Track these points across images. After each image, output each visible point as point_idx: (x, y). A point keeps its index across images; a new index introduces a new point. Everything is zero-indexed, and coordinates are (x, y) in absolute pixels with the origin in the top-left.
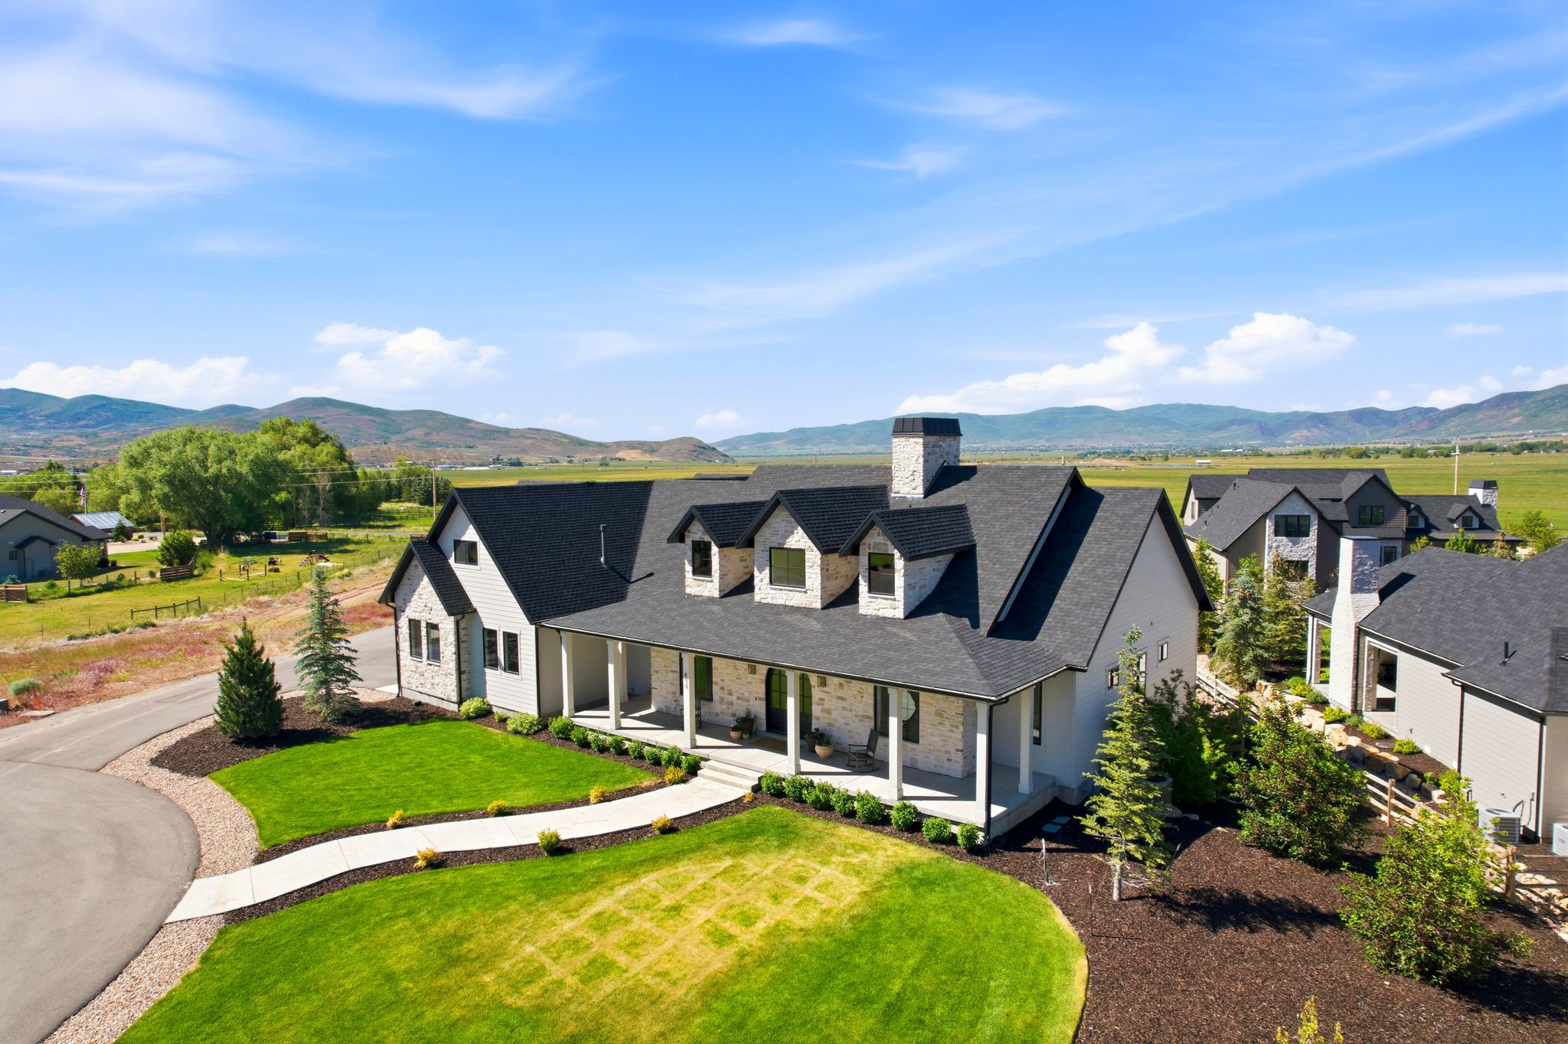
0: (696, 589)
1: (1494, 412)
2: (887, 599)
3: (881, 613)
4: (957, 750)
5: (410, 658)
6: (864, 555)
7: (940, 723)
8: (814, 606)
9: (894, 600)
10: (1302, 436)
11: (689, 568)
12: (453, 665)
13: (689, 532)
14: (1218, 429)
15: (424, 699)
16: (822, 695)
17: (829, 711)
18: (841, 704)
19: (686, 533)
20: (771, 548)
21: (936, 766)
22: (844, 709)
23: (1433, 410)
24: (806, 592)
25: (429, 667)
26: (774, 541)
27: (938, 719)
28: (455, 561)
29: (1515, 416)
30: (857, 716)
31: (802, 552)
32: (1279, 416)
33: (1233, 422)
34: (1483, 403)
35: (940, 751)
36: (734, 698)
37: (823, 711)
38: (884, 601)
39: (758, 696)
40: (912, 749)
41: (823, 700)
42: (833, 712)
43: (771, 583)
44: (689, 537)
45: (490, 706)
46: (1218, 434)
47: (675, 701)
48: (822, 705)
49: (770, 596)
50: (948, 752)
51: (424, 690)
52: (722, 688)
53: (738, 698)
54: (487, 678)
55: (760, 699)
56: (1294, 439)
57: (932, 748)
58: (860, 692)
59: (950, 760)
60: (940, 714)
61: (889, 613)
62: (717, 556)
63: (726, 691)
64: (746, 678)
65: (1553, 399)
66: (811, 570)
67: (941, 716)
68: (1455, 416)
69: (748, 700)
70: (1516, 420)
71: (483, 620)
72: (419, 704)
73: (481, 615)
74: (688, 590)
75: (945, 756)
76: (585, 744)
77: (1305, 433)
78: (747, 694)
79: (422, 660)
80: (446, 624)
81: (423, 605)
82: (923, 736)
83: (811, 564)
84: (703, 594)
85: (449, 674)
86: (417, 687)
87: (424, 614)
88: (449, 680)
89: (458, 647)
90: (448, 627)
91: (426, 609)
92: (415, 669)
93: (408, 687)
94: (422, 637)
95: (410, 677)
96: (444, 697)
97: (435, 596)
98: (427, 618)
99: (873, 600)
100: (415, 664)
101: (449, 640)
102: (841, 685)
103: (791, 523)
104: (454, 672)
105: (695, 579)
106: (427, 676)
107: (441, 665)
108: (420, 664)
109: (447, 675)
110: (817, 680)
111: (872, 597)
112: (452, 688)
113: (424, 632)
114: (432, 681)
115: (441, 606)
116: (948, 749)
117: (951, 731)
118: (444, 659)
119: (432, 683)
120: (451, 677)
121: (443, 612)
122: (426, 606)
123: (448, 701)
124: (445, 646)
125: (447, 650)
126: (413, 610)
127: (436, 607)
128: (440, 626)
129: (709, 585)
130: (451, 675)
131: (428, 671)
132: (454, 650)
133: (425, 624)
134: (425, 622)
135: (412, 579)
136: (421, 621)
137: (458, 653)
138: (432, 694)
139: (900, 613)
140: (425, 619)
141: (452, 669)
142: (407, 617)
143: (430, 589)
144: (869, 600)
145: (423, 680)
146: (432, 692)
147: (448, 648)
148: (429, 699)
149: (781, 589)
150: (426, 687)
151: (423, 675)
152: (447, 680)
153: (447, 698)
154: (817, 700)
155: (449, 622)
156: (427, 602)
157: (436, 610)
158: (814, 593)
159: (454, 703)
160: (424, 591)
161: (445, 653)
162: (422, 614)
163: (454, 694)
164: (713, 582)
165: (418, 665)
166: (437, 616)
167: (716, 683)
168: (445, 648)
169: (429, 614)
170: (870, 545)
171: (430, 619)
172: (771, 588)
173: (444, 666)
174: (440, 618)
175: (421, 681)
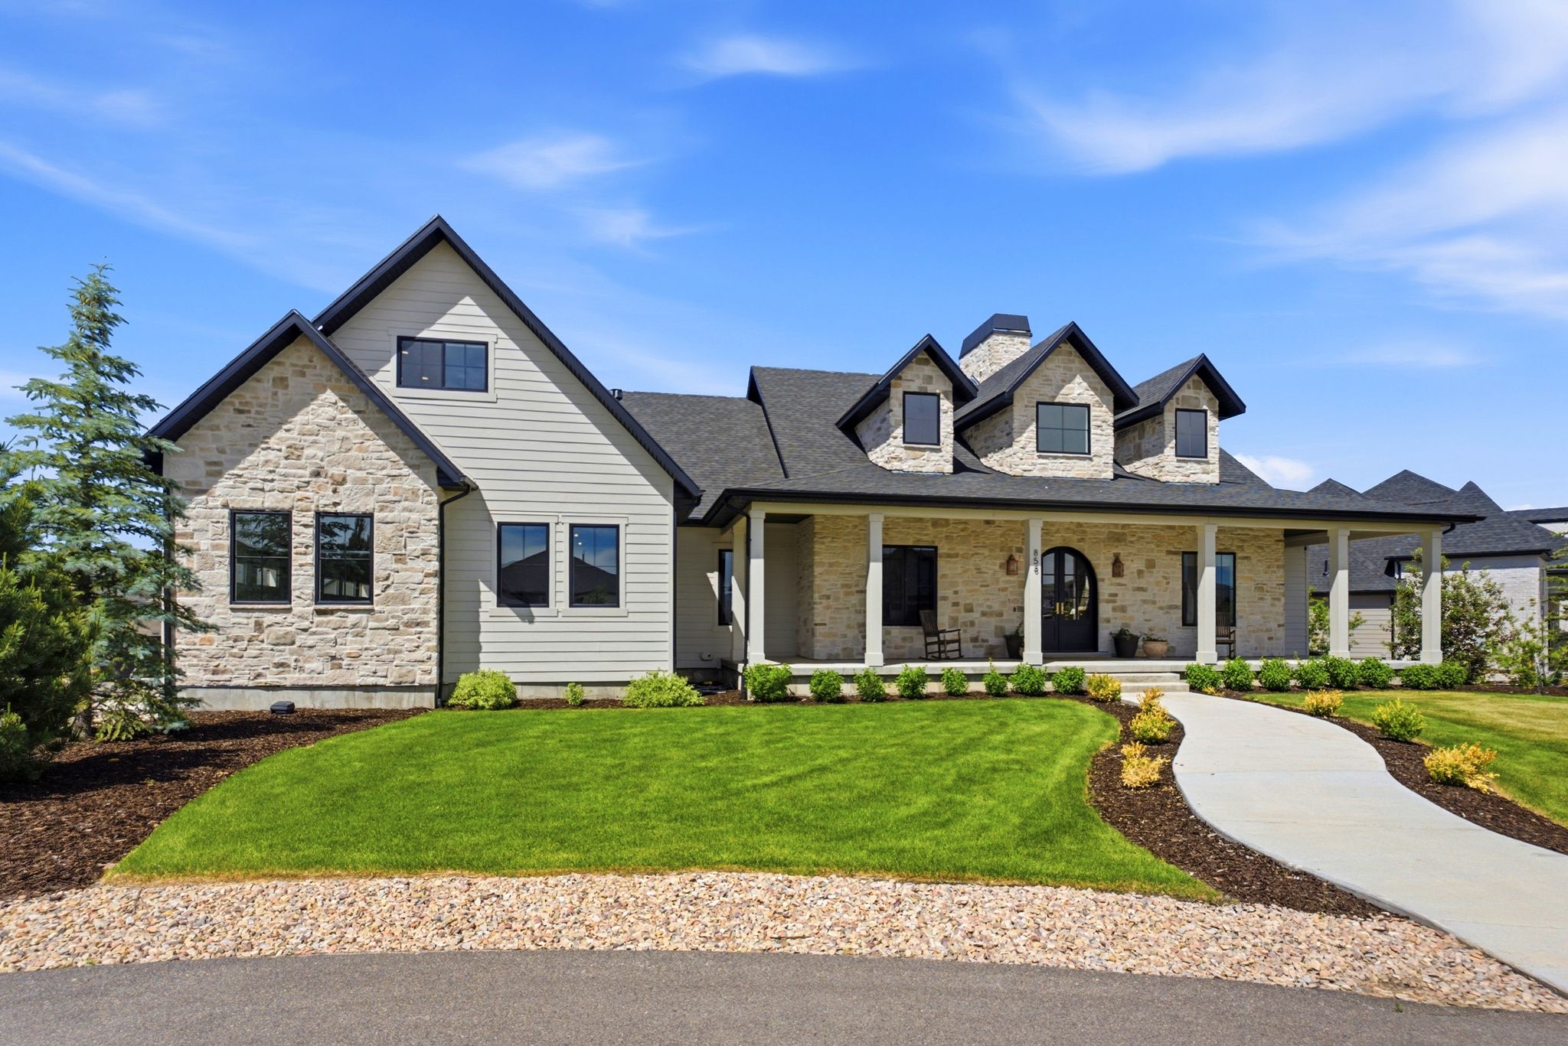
0: (911, 462)
2: (1199, 463)
3: (1190, 479)
4: (1279, 626)
5: (227, 606)
6: (1170, 411)
7: (1262, 599)
8: (1103, 476)
9: (1208, 463)
11: (896, 433)
12: (424, 604)
13: (900, 378)
15: (298, 699)
16: (1114, 590)
17: (1123, 609)
18: (1141, 596)
19: (893, 381)
20: (1039, 403)
21: (1256, 648)
22: (1144, 602)
24: (1091, 459)
25: (317, 619)
26: (1046, 394)
27: (1257, 594)
28: (400, 383)
30: (1161, 608)
31: (1084, 410)
35: (1262, 630)
36: (975, 615)
37: (1114, 609)
38: (1195, 465)
39: (1016, 606)
41: (1116, 595)
42: (1129, 609)
43: (1038, 450)
44: (899, 386)
45: (507, 685)
48: (1114, 601)
49: (1039, 466)
50: (1268, 630)
51: (291, 678)
52: (956, 604)
53: (984, 614)
55: (1020, 609)
57: (1252, 629)
58: (1165, 578)
59: (1270, 638)
60: (1260, 588)
61: (1203, 480)
62: (951, 413)
63: (962, 608)
64: (997, 582)
66: (1099, 432)
67: (1261, 589)
69: (1001, 614)
71: (495, 507)
73: (488, 496)
75: (1266, 636)
78: (996, 607)
79: (288, 606)
80: (405, 509)
81: (307, 472)
82: (1241, 617)
83: (1099, 423)
84: (924, 470)
85: (408, 625)
86: (259, 675)
87: (307, 494)
88: (405, 640)
89: (441, 559)
90: (414, 516)
91: (321, 480)
92: (248, 632)
93: (216, 677)
94: (294, 551)
95: (234, 656)
96: (381, 681)
97: (360, 450)
98: (323, 502)
99: (1183, 464)
100: (253, 620)
101: (415, 547)
102: (1140, 572)
103: (1070, 369)
104: (432, 617)
105: (906, 448)
106: (310, 643)
107: (377, 608)
108: (279, 618)
109: (402, 628)
110: (1110, 569)
111: (1178, 461)
112: (420, 654)
113: (303, 536)
114: (333, 652)
115: (384, 472)
116: (1269, 626)
117: (1273, 605)
118: (390, 591)
119: (333, 658)
120: (419, 629)
121: (394, 484)
122: (317, 474)
123: (399, 688)
124: (397, 561)
125: (406, 570)
126: (259, 485)
127: (362, 474)
128: (377, 516)
129: (934, 456)
130: (418, 624)
131: (319, 629)
132: (435, 565)
133: (309, 518)
134: (312, 513)
135: (258, 413)
136: (294, 513)
137: (441, 573)
138: (325, 683)
139: (1214, 478)
140: (313, 507)
141: (425, 612)
142: (225, 506)
143: (340, 433)
144: (1178, 464)
145: (286, 655)
146: (329, 677)
147: (411, 565)
148: (311, 697)
149: (1055, 458)
150: (302, 670)
151: (293, 643)
152: (399, 639)
153: (387, 682)
154: (1106, 597)
155: (418, 504)
156: (322, 464)
157: (364, 481)
158: (1103, 460)
159: (422, 688)
160: (314, 438)
161: (395, 577)
162: (299, 494)
163: (425, 667)
164: (939, 450)
165: (268, 619)
166: (368, 495)
167: (945, 598)
168: (395, 566)
169: (335, 491)
170: (1177, 399)
171: (336, 504)
172: (1039, 457)
173: (387, 609)
174: (382, 498)
175: (276, 660)
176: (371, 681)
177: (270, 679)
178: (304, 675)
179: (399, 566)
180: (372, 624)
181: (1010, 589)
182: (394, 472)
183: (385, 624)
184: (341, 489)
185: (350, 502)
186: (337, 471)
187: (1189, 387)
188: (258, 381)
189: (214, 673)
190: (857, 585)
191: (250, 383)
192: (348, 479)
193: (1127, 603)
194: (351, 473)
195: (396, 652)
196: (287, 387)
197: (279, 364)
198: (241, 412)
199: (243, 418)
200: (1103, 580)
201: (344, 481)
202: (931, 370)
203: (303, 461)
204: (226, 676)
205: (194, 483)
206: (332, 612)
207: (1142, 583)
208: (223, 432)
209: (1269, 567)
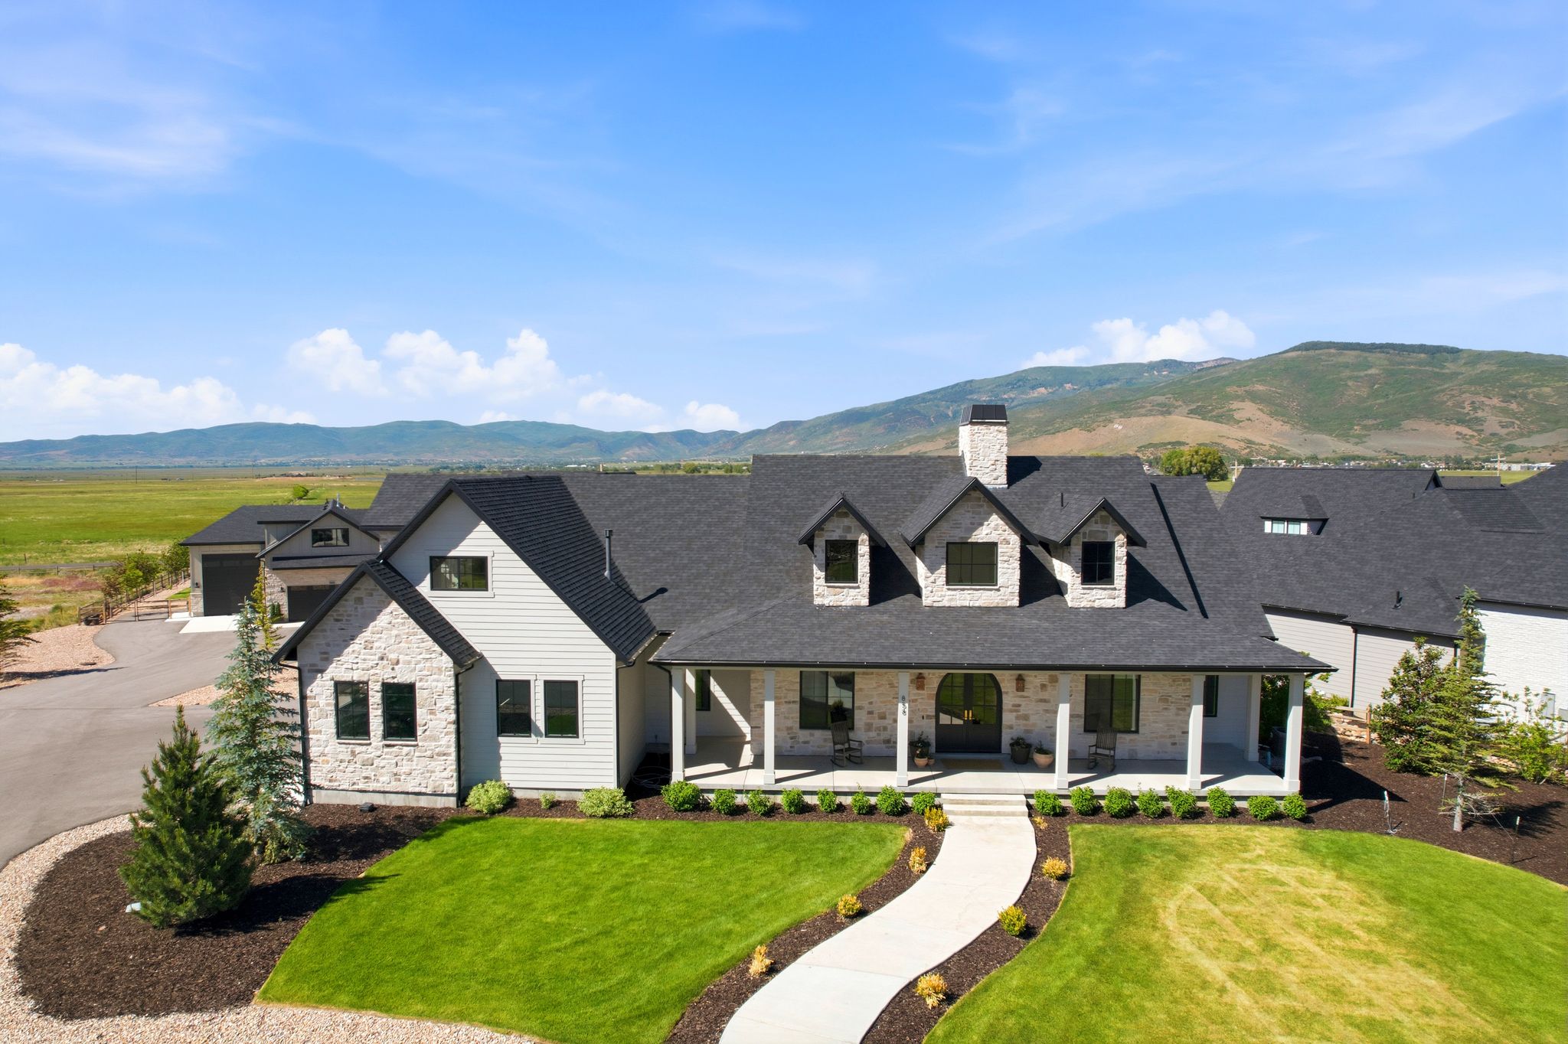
0: (832, 598)
1: (777, 436)
2: (1105, 589)
3: (1096, 604)
4: (1183, 732)
5: (334, 740)
6: (1077, 544)
7: (1166, 709)
8: (1009, 604)
9: (1115, 589)
10: (634, 453)
11: (819, 574)
12: (448, 741)
13: (823, 530)
14: (562, 446)
15: (378, 800)
16: (1017, 701)
17: (1026, 717)
18: (1041, 706)
19: (816, 533)
20: (948, 544)
21: (1159, 753)
22: (1046, 711)
23: (733, 433)
24: (998, 590)
25: (386, 750)
26: (956, 536)
27: (1162, 705)
28: (432, 588)
29: (790, 440)
31: (992, 547)
32: (614, 435)
33: (575, 439)
34: (770, 428)
35: (1165, 737)
36: (888, 722)
37: (1017, 718)
38: (1100, 591)
39: (925, 714)
40: (1131, 740)
41: (1019, 706)
42: (1031, 717)
43: (948, 583)
44: (822, 536)
45: (510, 789)
46: (562, 451)
47: (792, 738)
48: (1018, 711)
49: (947, 598)
50: (1172, 736)
51: (372, 786)
52: (870, 713)
54: (502, 750)
55: (929, 717)
56: (627, 456)
57: (1154, 735)
59: (1174, 744)
60: (1164, 699)
61: (1109, 603)
62: (867, 557)
63: (876, 715)
65: (815, 427)
66: (1006, 565)
67: (1166, 701)
68: (750, 438)
70: (792, 443)
71: (496, 668)
72: (373, 808)
73: (491, 662)
74: (817, 601)
75: (1169, 741)
76: (738, 811)
77: (637, 450)
79: (368, 742)
80: (434, 680)
81: (377, 657)
82: (1145, 725)
83: (1005, 558)
84: (843, 604)
85: (439, 755)
86: (354, 784)
87: (377, 671)
88: (437, 764)
89: (457, 712)
90: (440, 685)
91: (385, 662)
92: (348, 757)
93: (331, 784)
94: (371, 707)
95: (340, 771)
96: (423, 790)
97: (407, 642)
98: (385, 677)
99: (1088, 591)
100: (349, 750)
101: (442, 704)
102: (1043, 686)
103: (979, 513)
104: (453, 750)
105: (828, 587)
106: (381, 765)
107: (420, 744)
108: (364, 748)
109: (435, 757)
110: (1014, 684)
111: (1084, 589)
112: (445, 774)
113: (375, 698)
114: (395, 771)
115: (421, 656)
116: (1173, 733)
117: (1177, 715)
118: (427, 733)
119: (396, 774)
120: (445, 758)
121: (428, 664)
122: (382, 659)
123: (434, 794)
124: (431, 714)
125: (436, 720)
126: (350, 667)
127: (408, 658)
128: (418, 685)
129: (853, 592)
130: (444, 755)
131: (387, 756)
132: (453, 717)
133: (378, 687)
134: (380, 684)
135: (347, 620)
136: (370, 683)
137: (458, 722)
138: (392, 790)
139: (1120, 602)
140: (380, 680)
141: (448, 747)
142: (332, 679)
143: (394, 632)
144: (1082, 591)
145: (369, 772)
146: (394, 786)
147: (439, 715)
148: (384, 798)
149: (963, 590)
150: (378, 781)
151: (372, 765)
152: (433, 764)
153: (429, 791)
154: (1010, 707)
155: (442, 676)
156: (386, 651)
157: (409, 663)
158: (1009, 590)
159: (448, 795)
160: (379, 635)
161: (430, 724)
162: (372, 672)
163: (450, 782)
164: (858, 587)
165: (358, 749)
166: (411, 671)
167: (860, 708)
168: (429, 717)
169: (393, 669)
170: (1085, 534)
171: (394, 678)
172: (949, 589)
173: (426, 744)
174: (421, 673)
175: (364, 775)
176: (417, 790)
177: (361, 786)
178: (379, 785)
179: (432, 717)
180: (417, 754)
181: (920, 701)
182: (428, 656)
183: (425, 754)
184: (396, 667)
185: (402, 677)
186: (393, 656)
187: (1096, 523)
188: (346, 600)
189: (330, 781)
190: (785, 697)
191: (342, 602)
192: (401, 661)
193: (1030, 712)
194: (402, 658)
195: (432, 772)
196: (362, 604)
197: (357, 589)
198: (337, 620)
199: (339, 624)
200: (1007, 693)
201: (398, 663)
202: (850, 521)
203: (374, 650)
204: (336, 784)
205: (314, 665)
206: (394, 746)
207: (1045, 695)
208: (328, 633)
209: (1174, 681)
